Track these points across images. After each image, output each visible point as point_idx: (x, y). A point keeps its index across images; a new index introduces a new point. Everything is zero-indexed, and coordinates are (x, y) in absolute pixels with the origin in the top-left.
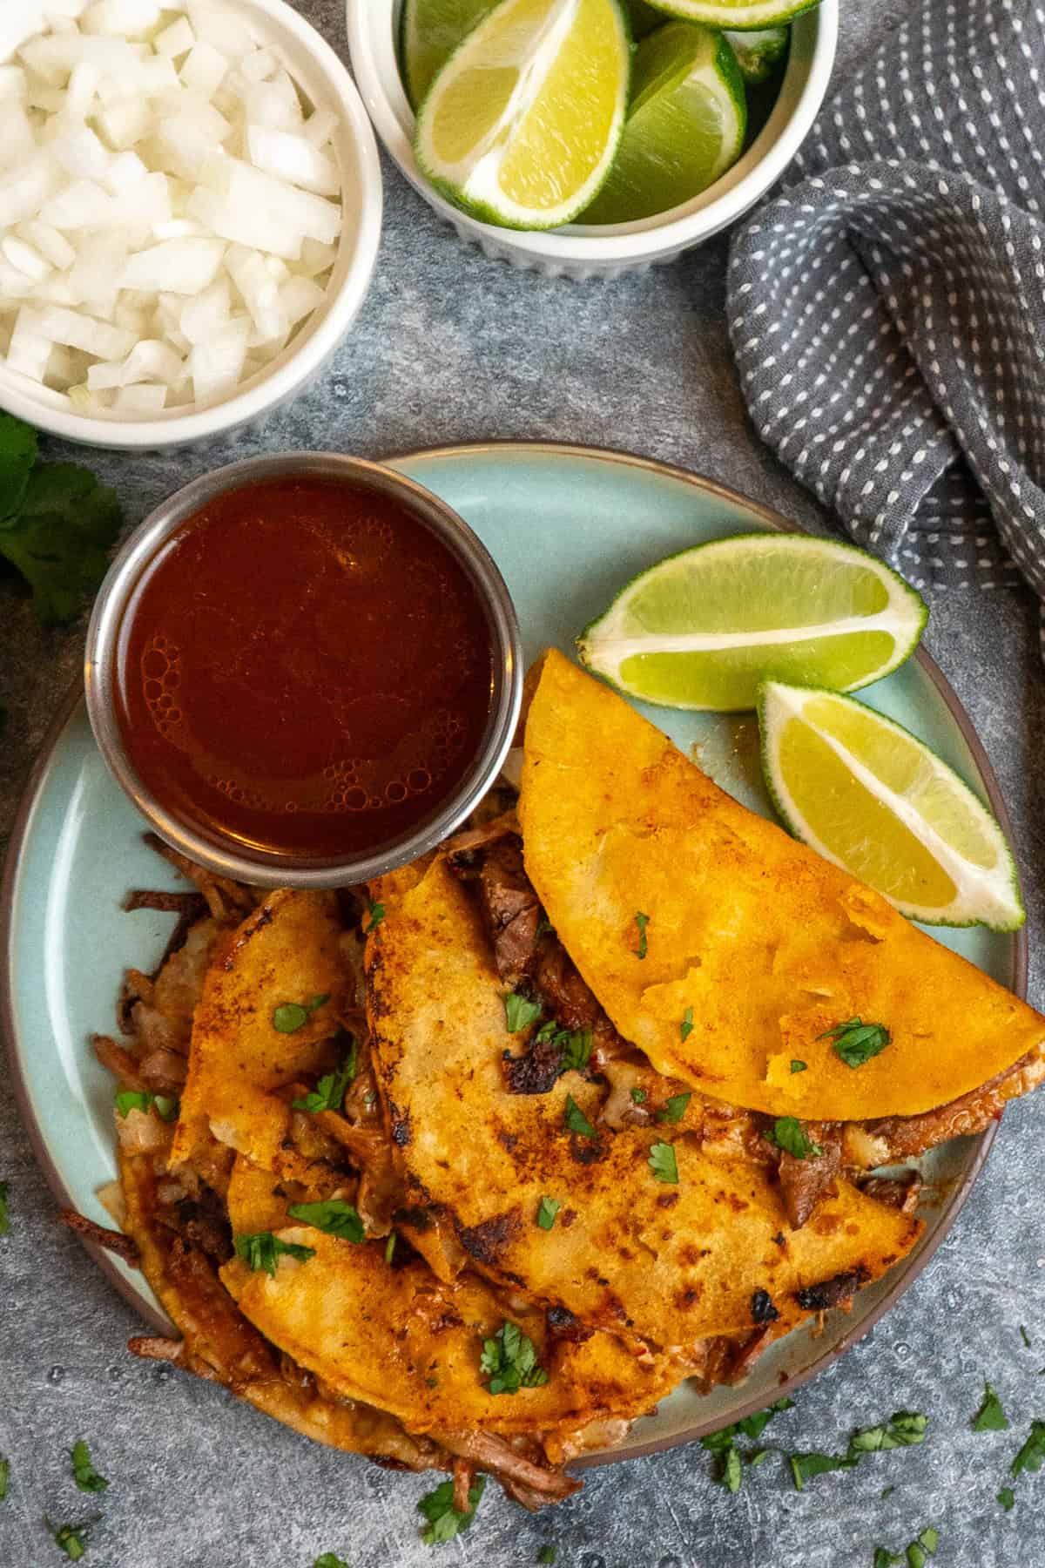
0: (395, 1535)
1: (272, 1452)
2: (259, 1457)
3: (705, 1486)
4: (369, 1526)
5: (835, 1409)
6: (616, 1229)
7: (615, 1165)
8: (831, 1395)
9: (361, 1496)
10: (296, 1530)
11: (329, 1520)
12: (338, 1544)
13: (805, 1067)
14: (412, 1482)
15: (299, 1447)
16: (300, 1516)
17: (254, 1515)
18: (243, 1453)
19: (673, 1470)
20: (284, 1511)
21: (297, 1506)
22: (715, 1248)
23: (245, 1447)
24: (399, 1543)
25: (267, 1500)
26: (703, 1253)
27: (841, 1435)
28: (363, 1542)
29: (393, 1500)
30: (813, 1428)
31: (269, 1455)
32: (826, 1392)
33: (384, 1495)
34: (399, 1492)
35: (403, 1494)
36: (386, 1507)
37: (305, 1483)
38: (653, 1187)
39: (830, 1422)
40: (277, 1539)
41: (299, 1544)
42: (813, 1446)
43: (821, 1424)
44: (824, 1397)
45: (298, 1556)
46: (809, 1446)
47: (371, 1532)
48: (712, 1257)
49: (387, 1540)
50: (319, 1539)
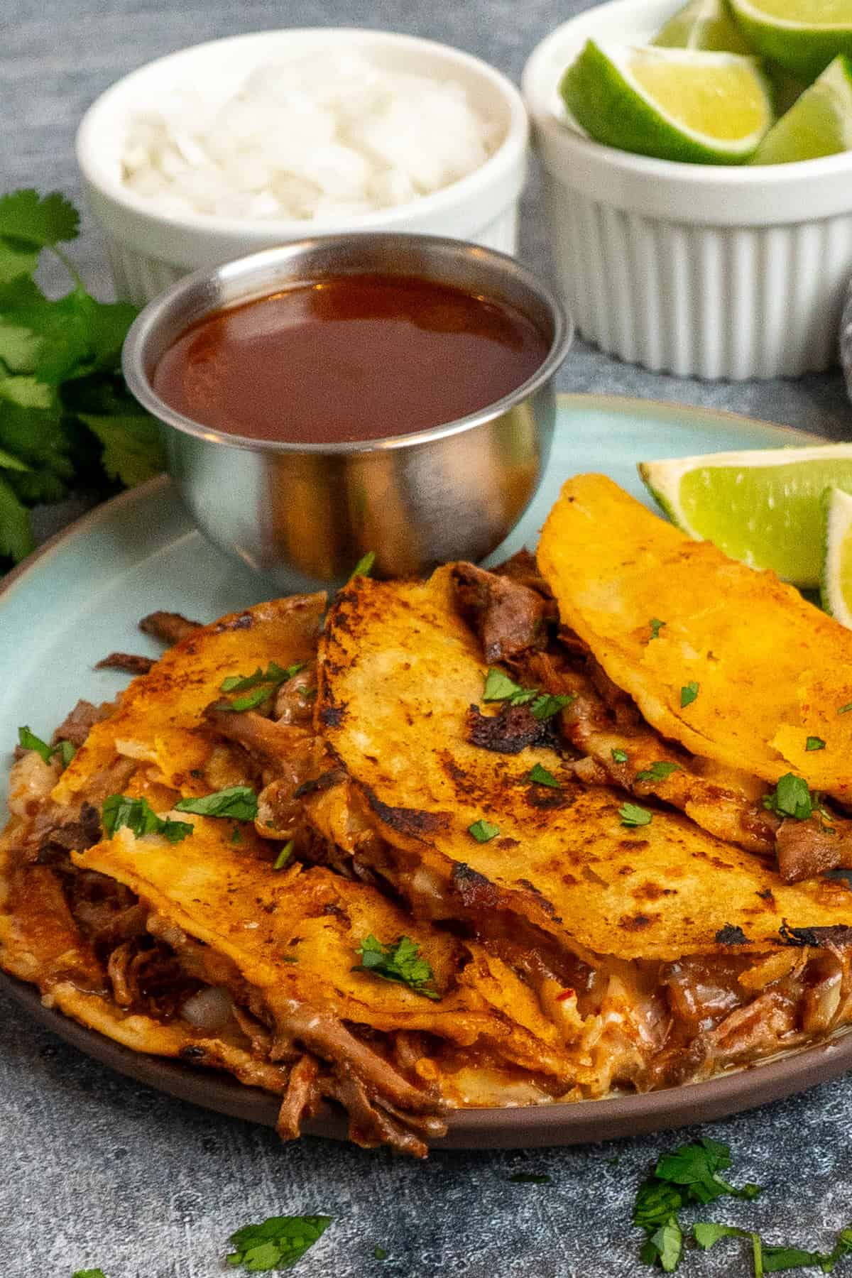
0: (191, 1263)
1: (63, 1161)
2: (44, 1164)
3: (627, 1264)
4: (160, 1248)
5: (823, 1207)
6: (566, 860)
7: (578, 811)
8: (820, 1194)
9: (162, 1218)
10: (60, 1241)
11: (107, 1237)
12: (111, 1263)
13: (822, 745)
14: (233, 1213)
15: (100, 1161)
16: (70, 1228)
17: (12, 1219)
18: (26, 1158)
19: (589, 1243)
20: (53, 1220)
21: (72, 1218)
22: (684, 892)
23: (31, 1153)
24: (192, 1271)
25: (37, 1207)
26: (666, 892)
27: (827, 1234)
28: (143, 1265)
29: (200, 1227)
30: (789, 1222)
31: (57, 1164)
32: (814, 1190)
33: (191, 1221)
34: (214, 1220)
35: (217, 1223)
36: (188, 1234)
37: (93, 1198)
38: (617, 833)
39: (813, 1220)
40: (32, 1247)
41: (57, 1257)
42: (787, 1241)
43: (800, 1220)
44: (810, 1194)
45: (52, 1268)
46: (779, 1241)
47: (160, 1256)
48: (677, 898)
49: (177, 1267)
50: (88, 1255)
